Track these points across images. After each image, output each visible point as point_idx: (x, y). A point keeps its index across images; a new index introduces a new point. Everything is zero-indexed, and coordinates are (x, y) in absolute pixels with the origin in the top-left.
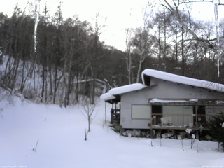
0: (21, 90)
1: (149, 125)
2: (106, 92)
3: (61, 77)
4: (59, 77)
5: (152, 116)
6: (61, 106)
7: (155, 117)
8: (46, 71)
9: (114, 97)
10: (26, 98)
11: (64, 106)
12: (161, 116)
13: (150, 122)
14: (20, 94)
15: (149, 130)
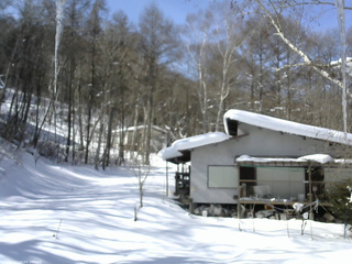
0: (35, 142)
1: (236, 197)
2: (168, 146)
3: (96, 123)
4: (93, 123)
5: (241, 184)
6: (96, 168)
7: (244, 185)
8: (74, 112)
9: (180, 154)
10: (42, 155)
11: (101, 168)
12: (255, 184)
13: (237, 193)
14: (32, 149)
15: (236, 205)
